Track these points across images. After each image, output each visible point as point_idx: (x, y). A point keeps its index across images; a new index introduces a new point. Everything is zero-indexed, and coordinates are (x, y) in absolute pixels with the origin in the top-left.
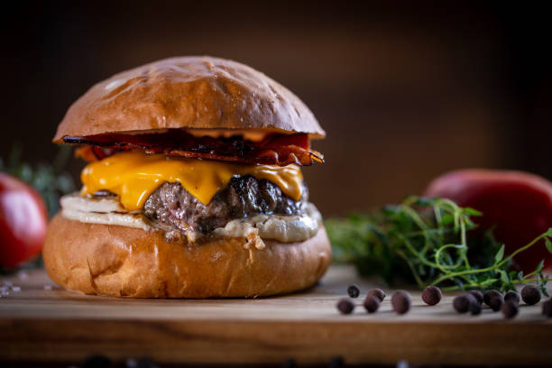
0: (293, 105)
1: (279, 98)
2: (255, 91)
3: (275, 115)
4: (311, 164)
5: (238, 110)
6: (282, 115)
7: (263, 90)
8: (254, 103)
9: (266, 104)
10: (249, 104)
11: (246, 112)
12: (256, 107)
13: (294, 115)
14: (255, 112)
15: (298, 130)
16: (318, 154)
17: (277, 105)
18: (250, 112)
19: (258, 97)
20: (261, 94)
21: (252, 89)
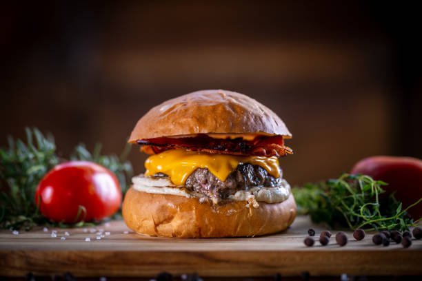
0: (274, 119)
1: (266, 114)
2: (251, 111)
3: (264, 125)
4: (285, 155)
5: (242, 121)
6: (268, 124)
7: (256, 110)
8: (251, 118)
9: (258, 118)
10: (248, 118)
11: (246, 124)
12: (252, 120)
13: (274, 124)
14: (252, 123)
15: (277, 134)
16: (288, 148)
17: (264, 119)
18: (249, 123)
19: (253, 114)
20: (255, 112)
21: (249, 109)
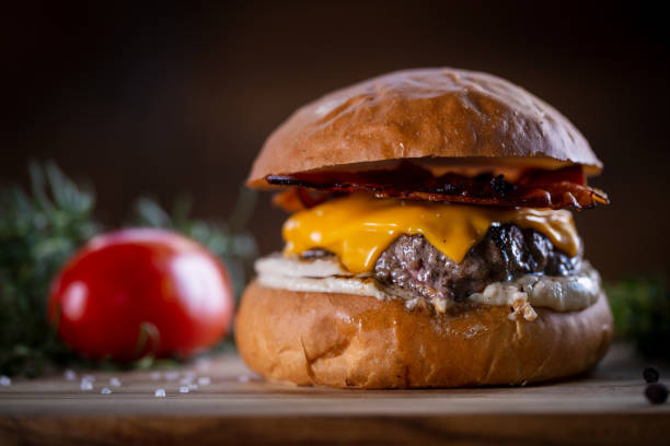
0: (565, 127)
1: (548, 118)
2: (518, 109)
3: (545, 139)
4: (593, 206)
5: (497, 132)
6: (554, 139)
7: (528, 108)
8: (517, 124)
9: (532, 126)
10: (512, 125)
11: (508, 136)
12: (521, 129)
13: (567, 139)
14: (521, 136)
15: (575, 159)
16: (600, 193)
17: (546, 127)
18: (514, 136)
19: (521, 116)
20: (525, 112)
21: (513, 106)
